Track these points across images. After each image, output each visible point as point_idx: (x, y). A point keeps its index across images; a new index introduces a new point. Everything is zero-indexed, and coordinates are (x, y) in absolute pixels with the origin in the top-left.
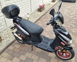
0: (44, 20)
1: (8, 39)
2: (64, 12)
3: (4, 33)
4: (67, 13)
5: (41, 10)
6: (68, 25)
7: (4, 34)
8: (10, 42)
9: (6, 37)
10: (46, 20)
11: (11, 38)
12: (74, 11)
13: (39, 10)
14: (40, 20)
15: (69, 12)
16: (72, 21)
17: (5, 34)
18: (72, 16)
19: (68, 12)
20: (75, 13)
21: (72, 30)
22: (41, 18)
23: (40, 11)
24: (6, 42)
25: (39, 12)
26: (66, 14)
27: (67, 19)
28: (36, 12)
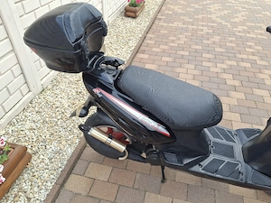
0: (158, 50)
1: (53, 146)
2: (211, 13)
3: (28, 125)
4: (221, 17)
5: (135, 12)
6: (243, 60)
7: (27, 127)
8: (67, 157)
9: (41, 139)
10: (165, 47)
11: (64, 142)
12: (240, 9)
13: (128, 13)
14: (144, 52)
15: (226, 12)
16: (249, 43)
17: (34, 125)
18: (240, 28)
19: (222, 13)
20: (243, 14)
21: (261, 76)
22: (145, 41)
23: (133, 14)
24: (47, 161)
25: (130, 19)
26: (219, 20)
27: (230, 39)
28: (119, 22)
